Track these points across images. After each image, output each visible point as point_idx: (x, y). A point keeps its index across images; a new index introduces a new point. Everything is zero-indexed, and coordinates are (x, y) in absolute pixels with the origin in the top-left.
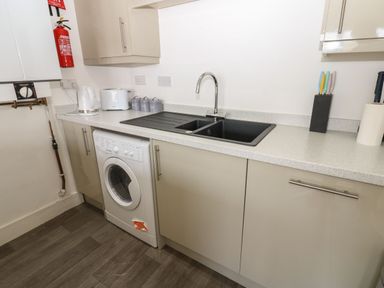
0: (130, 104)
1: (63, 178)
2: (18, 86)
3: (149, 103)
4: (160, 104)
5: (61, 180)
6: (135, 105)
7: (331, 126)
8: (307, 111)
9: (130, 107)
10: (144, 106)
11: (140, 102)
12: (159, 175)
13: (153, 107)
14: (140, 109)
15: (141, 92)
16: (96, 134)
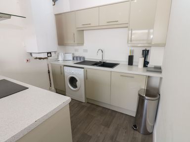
0: (73, 58)
1: (51, 83)
2: (48, 53)
3: (80, 58)
4: (84, 58)
5: (49, 84)
6: (75, 58)
7: (134, 64)
8: (127, 60)
9: (73, 59)
10: (78, 59)
11: (77, 57)
12: (87, 78)
13: (82, 59)
14: (77, 60)
15: (77, 54)
16: (65, 67)
